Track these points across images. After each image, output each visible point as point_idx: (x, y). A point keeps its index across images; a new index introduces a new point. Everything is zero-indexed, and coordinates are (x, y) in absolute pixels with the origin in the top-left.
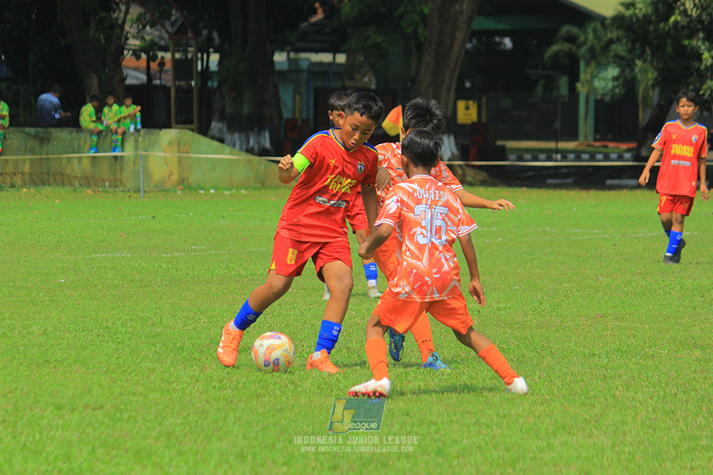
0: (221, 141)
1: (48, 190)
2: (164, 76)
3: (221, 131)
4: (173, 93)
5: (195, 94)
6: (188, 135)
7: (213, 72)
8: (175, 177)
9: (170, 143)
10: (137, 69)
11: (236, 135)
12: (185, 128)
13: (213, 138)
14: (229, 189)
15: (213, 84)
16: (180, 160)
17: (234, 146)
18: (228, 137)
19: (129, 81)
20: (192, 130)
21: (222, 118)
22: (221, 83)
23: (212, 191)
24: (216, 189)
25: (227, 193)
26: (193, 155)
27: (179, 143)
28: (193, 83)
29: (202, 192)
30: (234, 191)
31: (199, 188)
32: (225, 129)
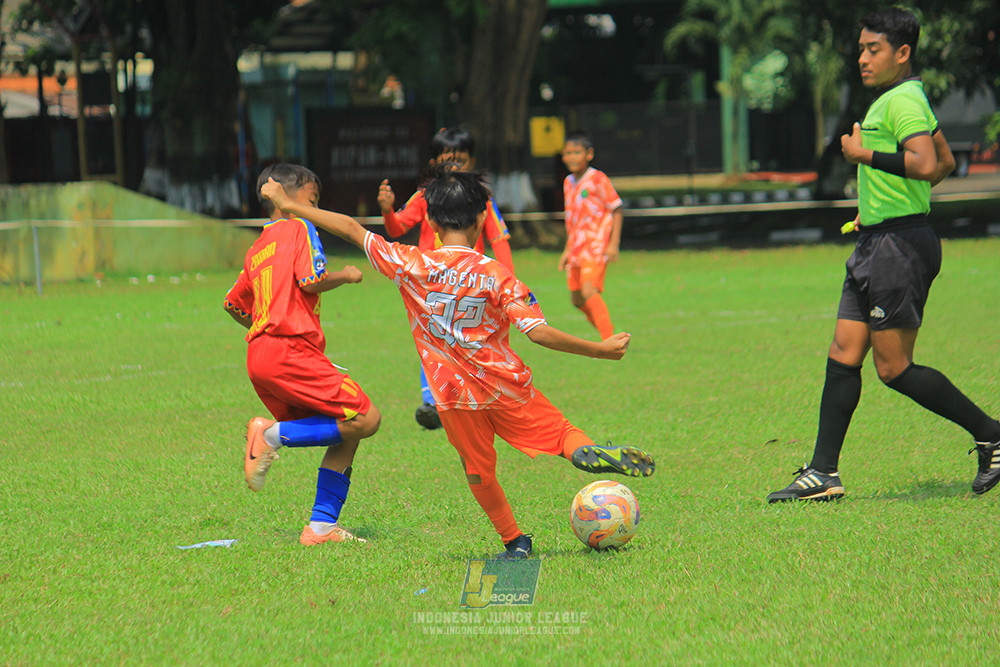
0: (162, 197)
2: (66, 100)
3: (160, 183)
4: (81, 127)
5: (117, 127)
6: (107, 192)
7: (144, 92)
8: (91, 260)
9: (80, 206)
10: (23, 92)
11: (185, 190)
12: (102, 180)
13: (148, 194)
14: (177, 273)
15: (145, 110)
16: (97, 232)
17: (181, 205)
18: (172, 192)
19: (11, 112)
20: (115, 183)
21: (162, 162)
22: (157, 107)
23: (150, 278)
24: (157, 274)
25: (175, 280)
26: (118, 223)
27: (94, 205)
28: (112, 109)
29: (134, 280)
30: (185, 277)
31: (131, 273)
32: (166, 180)
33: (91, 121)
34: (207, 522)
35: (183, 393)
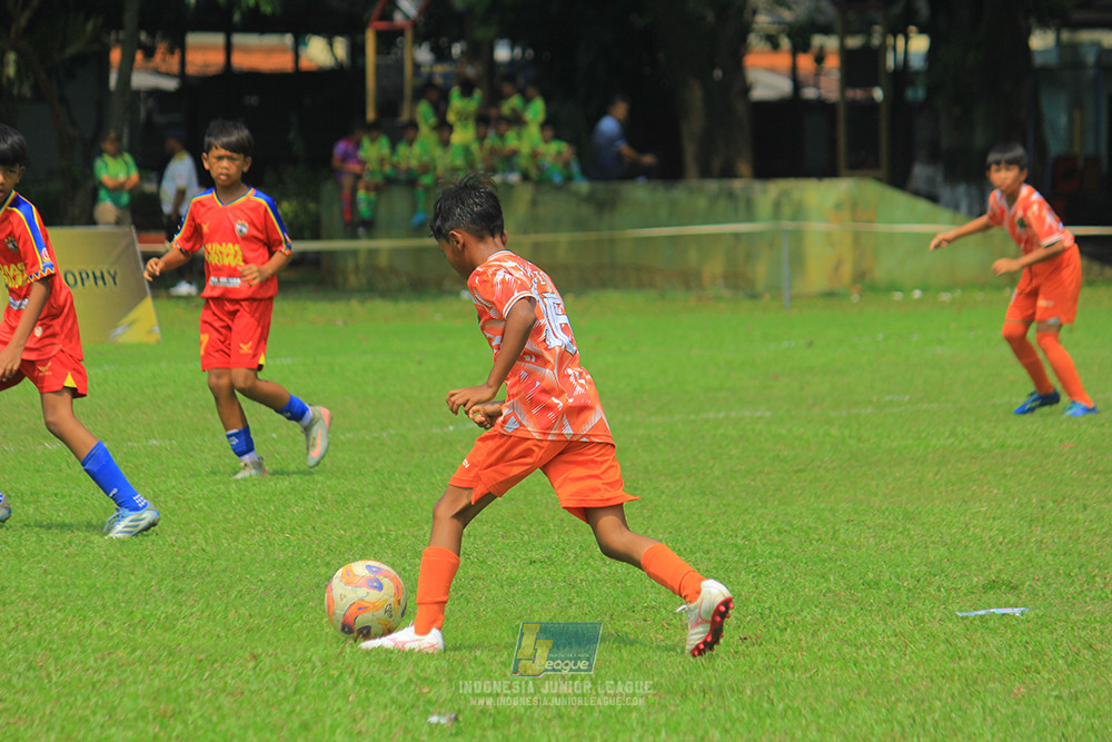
0: (933, 198)
1: (612, 297)
2: (824, 81)
3: (931, 181)
4: (842, 113)
5: (884, 116)
6: (871, 191)
7: (917, 73)
8: (847, 271)
9: (838, 206)
10: (772, 70)
11: (961, 189)
12: (864, 176)
13: (917, 193)
14: (949, 288)
15: (916, 93)
16: (857, 237)
17: (956, 207)
18: (945, 192)
19: (759, 93)
20: (879, 179)
21: (934, 157)
22: (932, 90)
23: (917, 294)
24: (925, 289)
25: (945, 297)
26: (882, 228)
27: (854, 206)
28: (878, 94)
29: (898, 296)
30: (958, 293)
31: (892, 287)
32: (940, 178)
33: (853, 106)
34: (992, 585)
35: (959, 430)
